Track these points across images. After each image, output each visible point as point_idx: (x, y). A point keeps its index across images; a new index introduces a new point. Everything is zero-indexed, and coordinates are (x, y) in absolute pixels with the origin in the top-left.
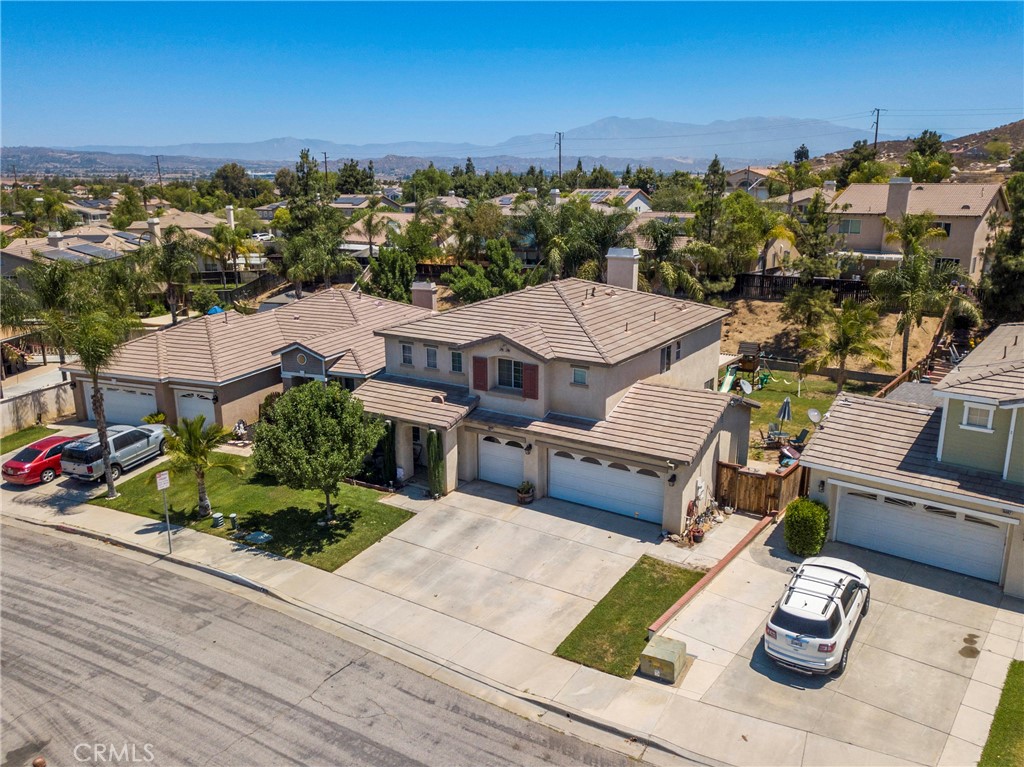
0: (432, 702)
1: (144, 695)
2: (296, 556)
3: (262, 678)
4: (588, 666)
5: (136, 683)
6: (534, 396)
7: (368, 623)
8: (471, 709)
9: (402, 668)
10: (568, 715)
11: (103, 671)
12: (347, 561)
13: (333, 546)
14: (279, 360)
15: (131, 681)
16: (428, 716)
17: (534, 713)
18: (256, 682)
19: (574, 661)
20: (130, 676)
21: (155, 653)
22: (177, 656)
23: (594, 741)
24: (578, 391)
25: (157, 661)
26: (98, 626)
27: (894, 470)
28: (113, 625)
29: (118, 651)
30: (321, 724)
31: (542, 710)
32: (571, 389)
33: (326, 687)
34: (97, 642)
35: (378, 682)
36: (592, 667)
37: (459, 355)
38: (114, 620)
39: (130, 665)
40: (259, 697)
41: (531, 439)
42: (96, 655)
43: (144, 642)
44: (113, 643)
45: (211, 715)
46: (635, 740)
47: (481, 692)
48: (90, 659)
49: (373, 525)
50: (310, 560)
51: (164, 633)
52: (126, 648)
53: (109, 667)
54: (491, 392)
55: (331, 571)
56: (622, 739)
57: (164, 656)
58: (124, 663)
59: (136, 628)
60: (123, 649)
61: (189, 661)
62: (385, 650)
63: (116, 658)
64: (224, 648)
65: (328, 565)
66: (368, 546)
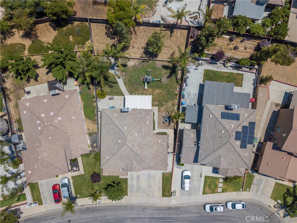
8: (159, 208)
16: (157, 212)
18: (138, 217)
19: (165, 197)
33: (144, 213)
35: (148, 210)
40: (140, 218)
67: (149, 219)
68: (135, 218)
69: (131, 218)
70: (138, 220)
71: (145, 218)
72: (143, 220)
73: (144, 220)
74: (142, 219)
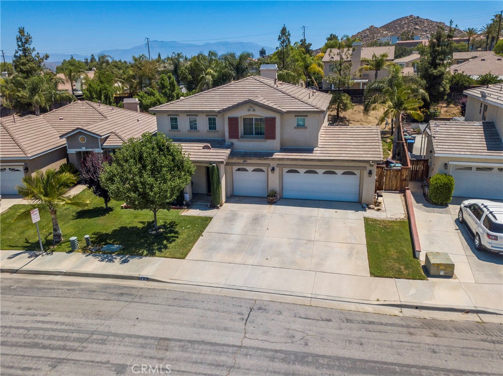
0: (330, 320)
1: (113, 369)
2: (152, 253)
3: (199, 334)
4: (398, 278)
5: (98, 362)
6: (273, 137)
7: (239, 283)
8: (358, 318)
9: (288, 305)
10: (417, 308)
11: (61, 361)
12: (190, 250)
13: (173, 244)
14: (65, 142)
15: (92, 362)
16: (336, 329)
17: (396, 311)
18: (195, 337)
19: (388, 277)
20: (88, 358)
21: (95, 337)
22: (115, 335)
23: (448, 319)
24: (300, 132)
25: (103, 342)
26: (28, 329)
27: (486, 151)
28: (39, 325)
29: (61, 343)
30: (272, 353)
31: (399, 309)
32: (295, 130)
33: (250, 327)
34: (36, 340)
35: (281, 316)
36: (402, 278)
37: (214, 119)
38: (39, 322)
39: (81, 351)
40: (209, 347)
41: (273, 164)
42: (43, 351)
43: (79, 332)
44: (50, 338)
45: (183, 369)
46: (468, 312)
47: (353, 307)
48: (40, 354)
49: (189, 227)
50: (163, 254)
51: (89, 321)
52: (67, 339)
53: (63, 356)
54: (241, 139)
55: (184, 258)
56: (460, 314)
57: (105, 337)
58: (75, 350)
59: (63, 324)
60: (64, 341)
61: (130, 336)
62: (266, 297)
63: (64, 348)
64: (148, 321)
65: (178, 255)
66: (197, 240)
67: (272, 359)
68: (172, 344)
69: (146, 338)
70: (186, 355)
71: (244, 351)
72: (223, 358)
73: (230, 361)
74: (220, 353)
